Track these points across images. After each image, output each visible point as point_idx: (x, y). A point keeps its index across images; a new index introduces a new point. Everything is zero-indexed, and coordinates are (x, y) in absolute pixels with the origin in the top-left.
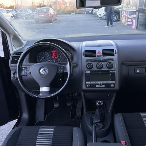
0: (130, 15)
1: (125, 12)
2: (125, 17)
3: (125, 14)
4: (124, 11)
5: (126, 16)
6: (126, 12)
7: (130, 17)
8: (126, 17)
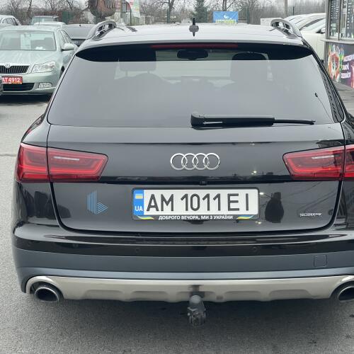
0: (345, 56)
1: (334, 46)
2: (335, 59)
3: (334, 53)
4: (333, 43)
5: (338, 56)
6: (338, 47)
7: (345, 60)
8: (337, 59)
